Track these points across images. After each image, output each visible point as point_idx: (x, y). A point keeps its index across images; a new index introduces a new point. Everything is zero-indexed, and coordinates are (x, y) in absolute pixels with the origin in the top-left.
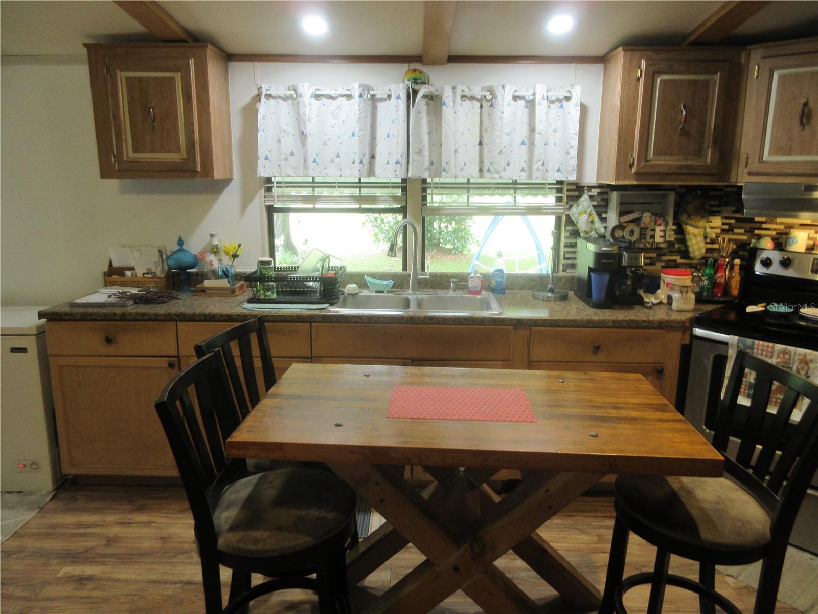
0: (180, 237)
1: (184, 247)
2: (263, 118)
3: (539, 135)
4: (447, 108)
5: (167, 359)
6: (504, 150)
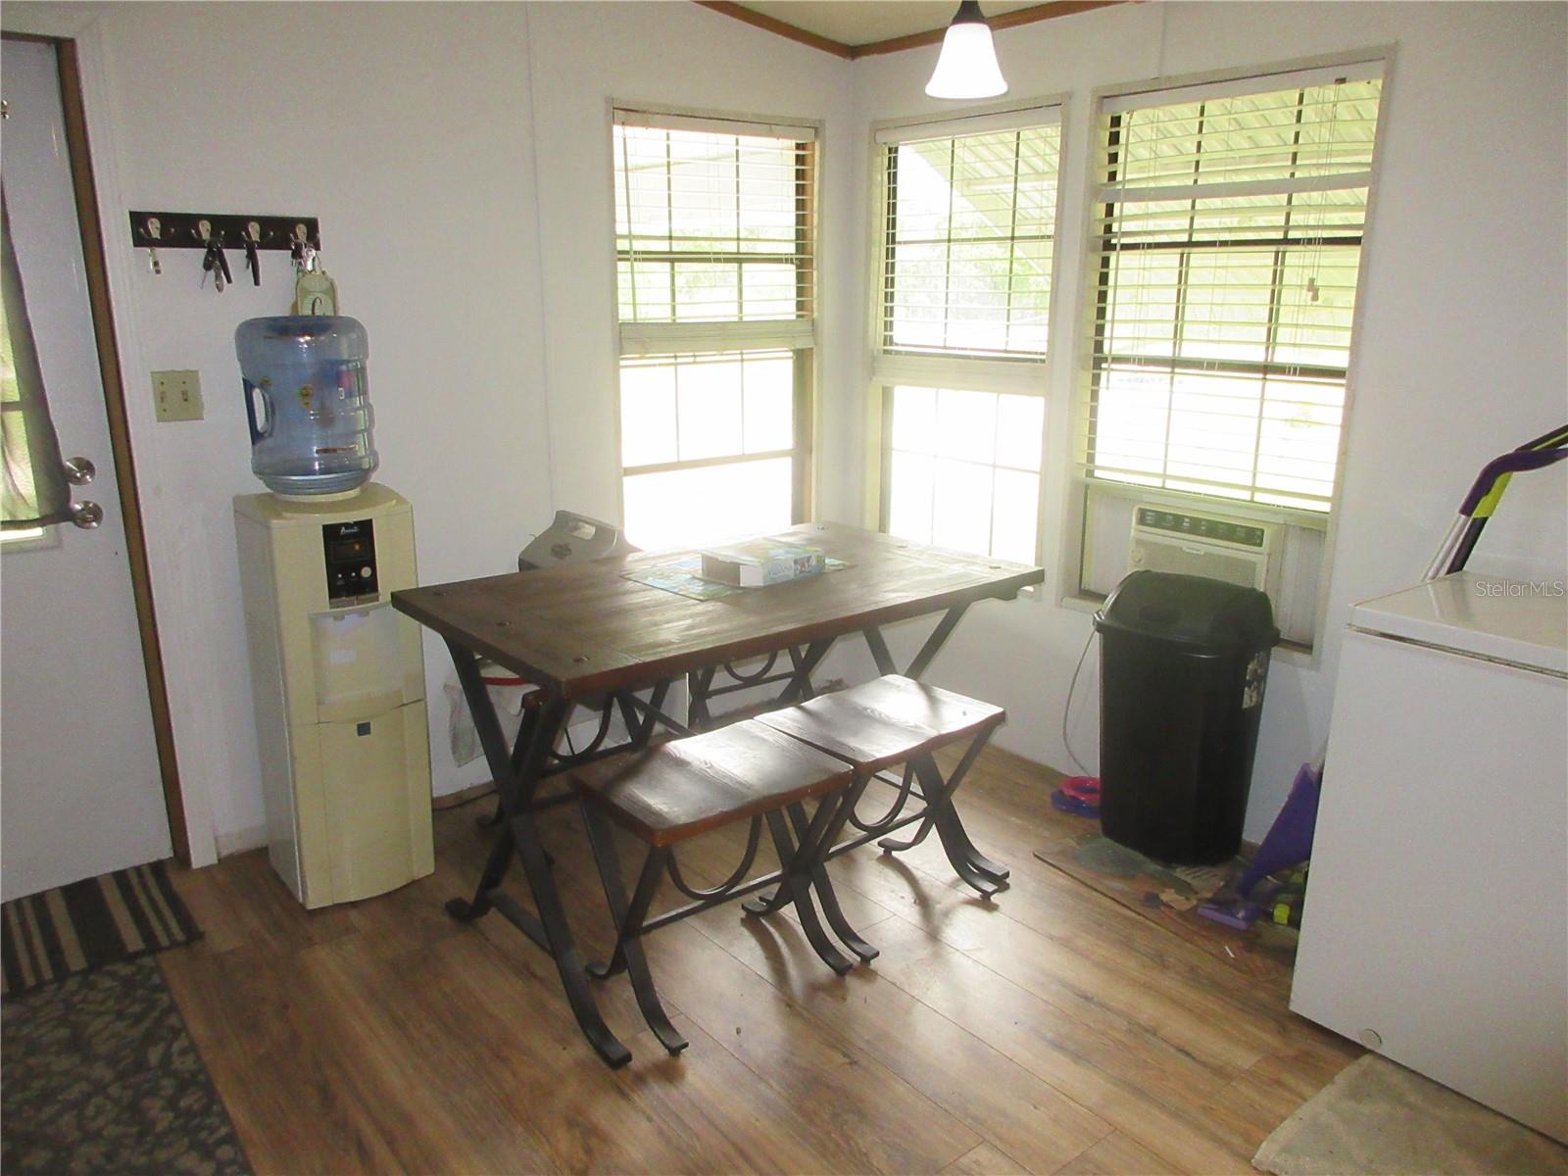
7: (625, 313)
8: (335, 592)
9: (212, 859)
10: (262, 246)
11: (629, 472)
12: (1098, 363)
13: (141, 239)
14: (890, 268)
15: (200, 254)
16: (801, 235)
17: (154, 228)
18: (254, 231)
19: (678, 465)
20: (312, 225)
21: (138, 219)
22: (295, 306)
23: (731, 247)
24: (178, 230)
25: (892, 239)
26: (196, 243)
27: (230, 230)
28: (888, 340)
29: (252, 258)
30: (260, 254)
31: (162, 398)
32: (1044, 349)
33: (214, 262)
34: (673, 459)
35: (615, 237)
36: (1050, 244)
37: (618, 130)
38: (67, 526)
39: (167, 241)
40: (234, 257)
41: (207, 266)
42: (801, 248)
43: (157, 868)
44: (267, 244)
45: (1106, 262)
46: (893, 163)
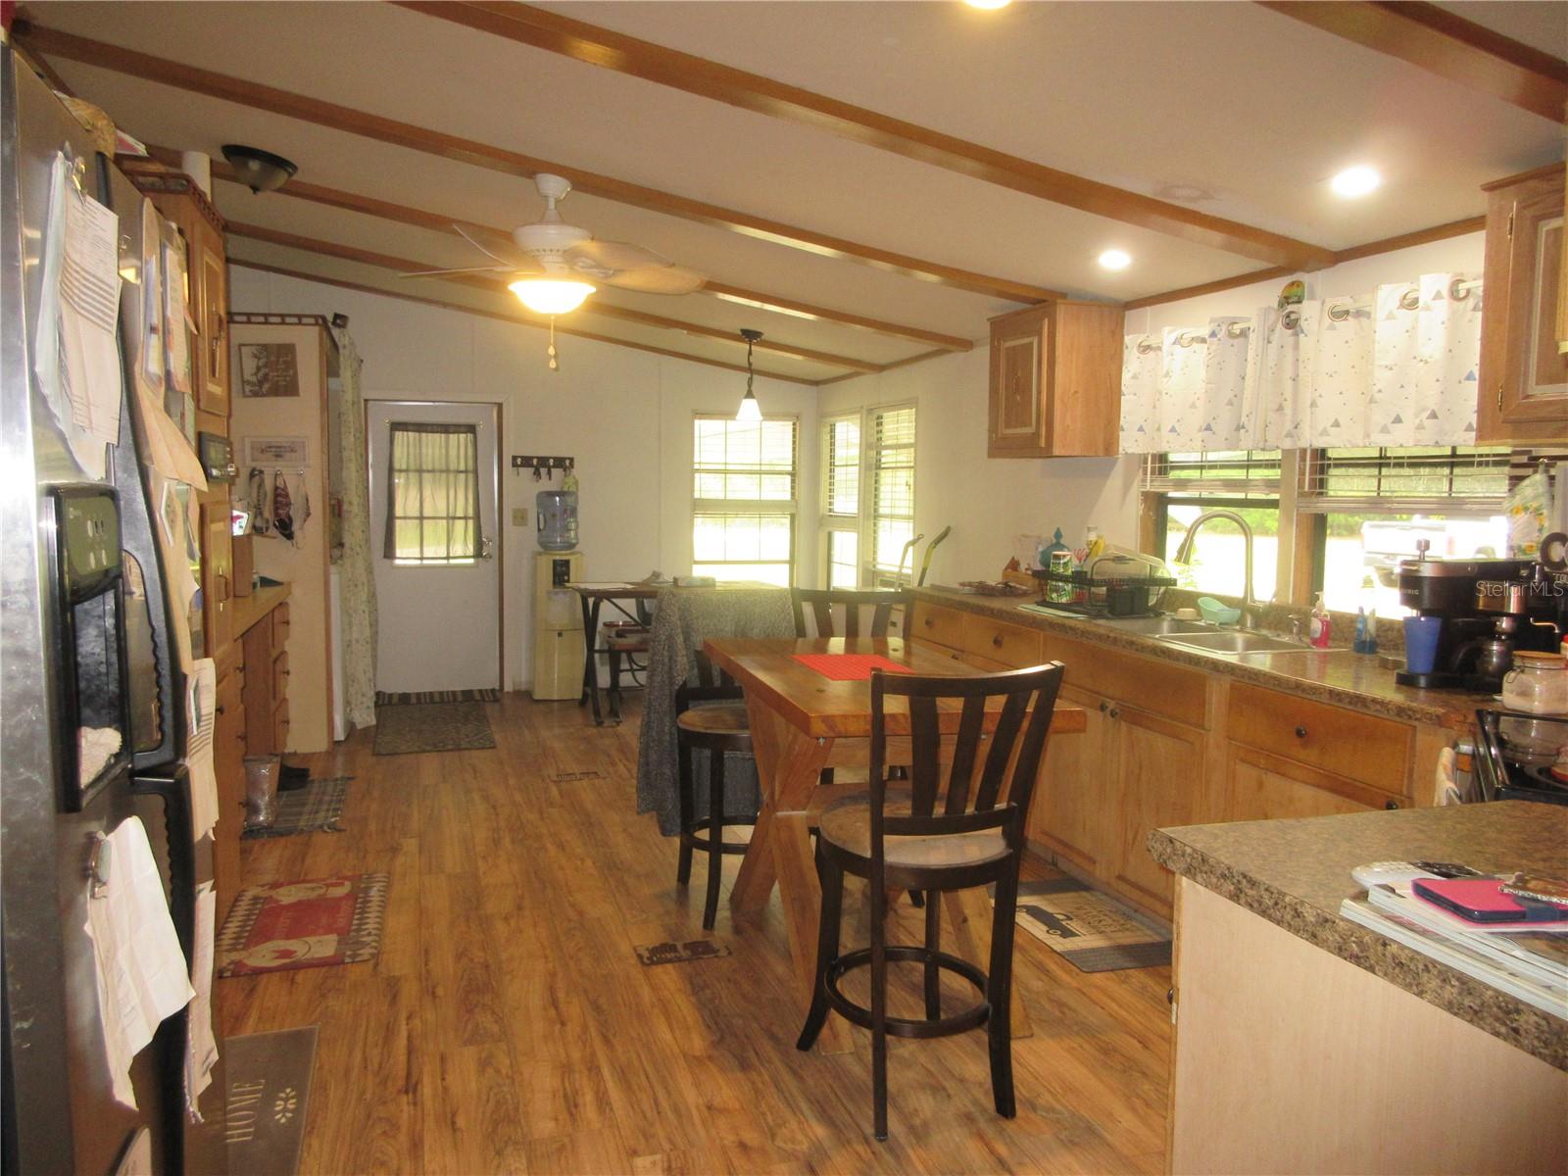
0: (1058, 529)
1: (1062, 541)
2: (1135, 377)
3: (1422, 364)
4: (1306, 335)
5: (952, 651)
6: (1378, 396)
7: (697, 495)
8: (554, 583)
9: (511, 690)
10: (554, 467)
11: (696, 563)
12: (875, 518)
13: (515, 465)
14: (832, 477)
15: (533, 469)
16: (794, 462)
17: (519, 461)
18: (551, 462)
19: (725, 562)
20: (572, 460)
21: (514, 458)
22: (562, 487)
23: (757, 468)
24: (527, 462)
25: (832, 464)
26: (531, 466)
27: (543, 461)
28: (830, 510)
29: (549, 473)
30: (552, 469)
31: (515, 517)
32: (856, 512)
33: (537, 473)
34: (723, 559)
35: (693, 463)
36: (857, 468)
37: (697, 422)
38: (480, 559)
39: (523, 465)
40: (543, 471)
41: (534, 474)
42: (794, 469)
43: (493, 690)
44: (555, 466)
45: (877, 475)
46: (832, 431)
